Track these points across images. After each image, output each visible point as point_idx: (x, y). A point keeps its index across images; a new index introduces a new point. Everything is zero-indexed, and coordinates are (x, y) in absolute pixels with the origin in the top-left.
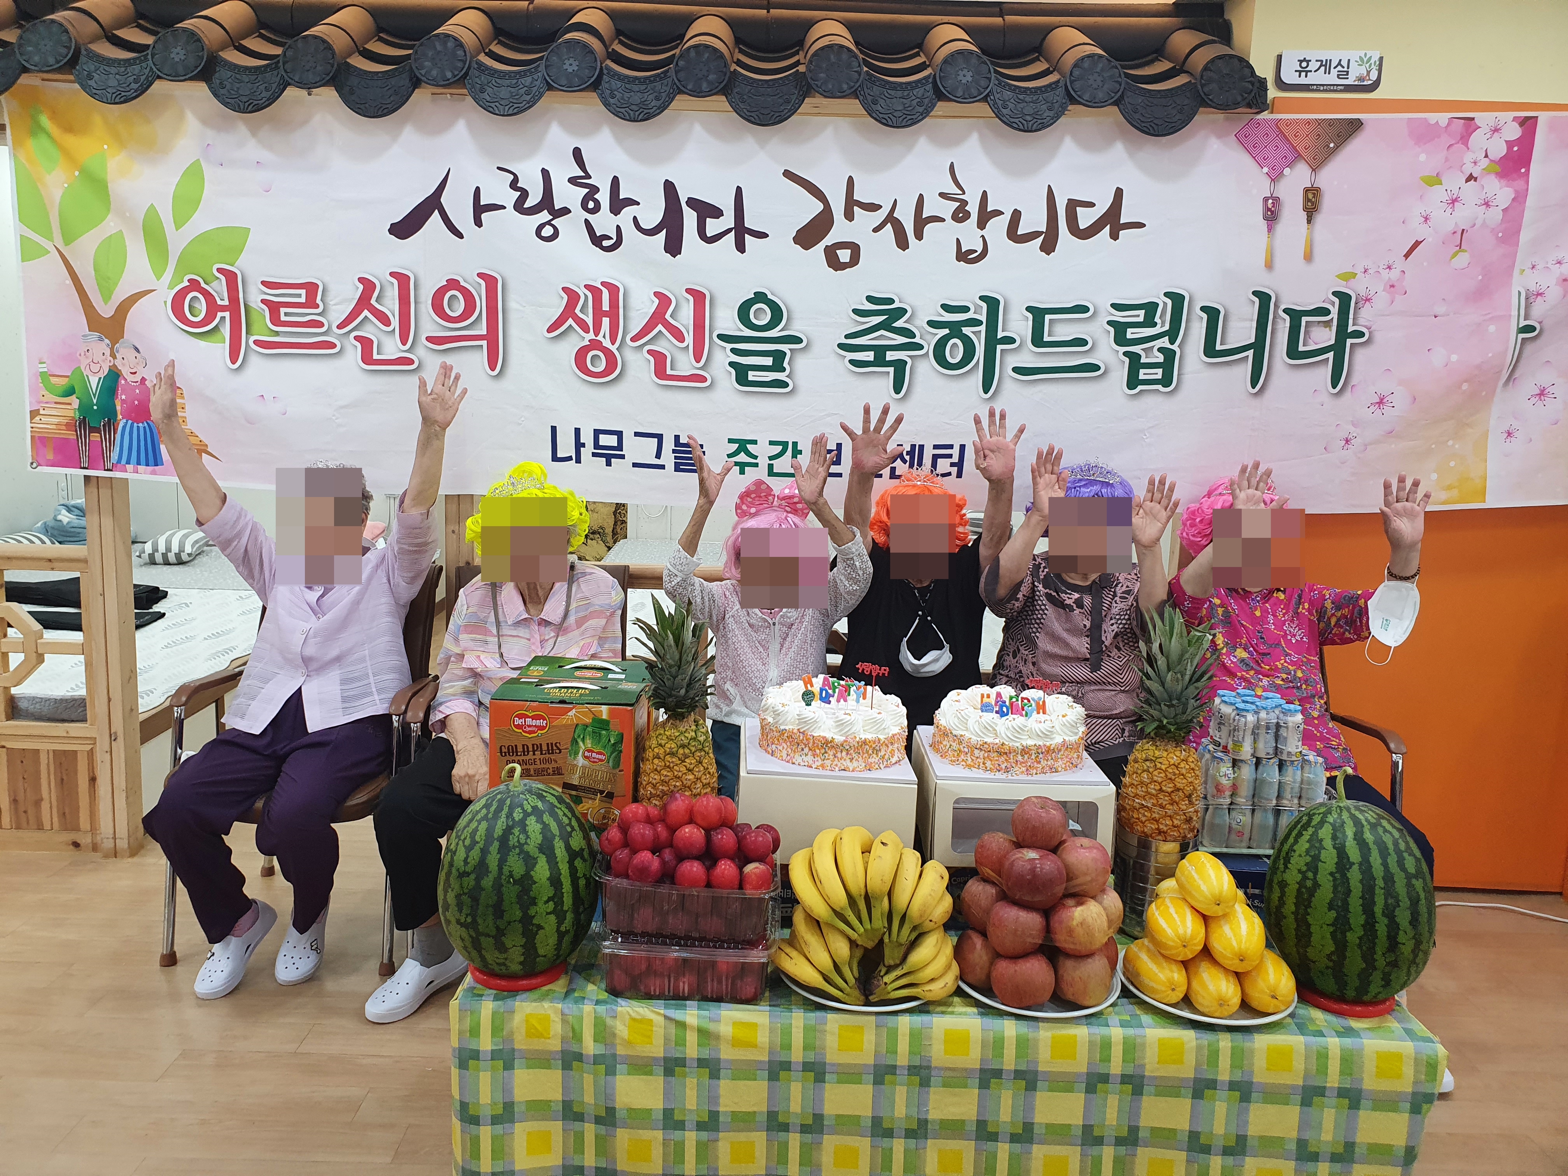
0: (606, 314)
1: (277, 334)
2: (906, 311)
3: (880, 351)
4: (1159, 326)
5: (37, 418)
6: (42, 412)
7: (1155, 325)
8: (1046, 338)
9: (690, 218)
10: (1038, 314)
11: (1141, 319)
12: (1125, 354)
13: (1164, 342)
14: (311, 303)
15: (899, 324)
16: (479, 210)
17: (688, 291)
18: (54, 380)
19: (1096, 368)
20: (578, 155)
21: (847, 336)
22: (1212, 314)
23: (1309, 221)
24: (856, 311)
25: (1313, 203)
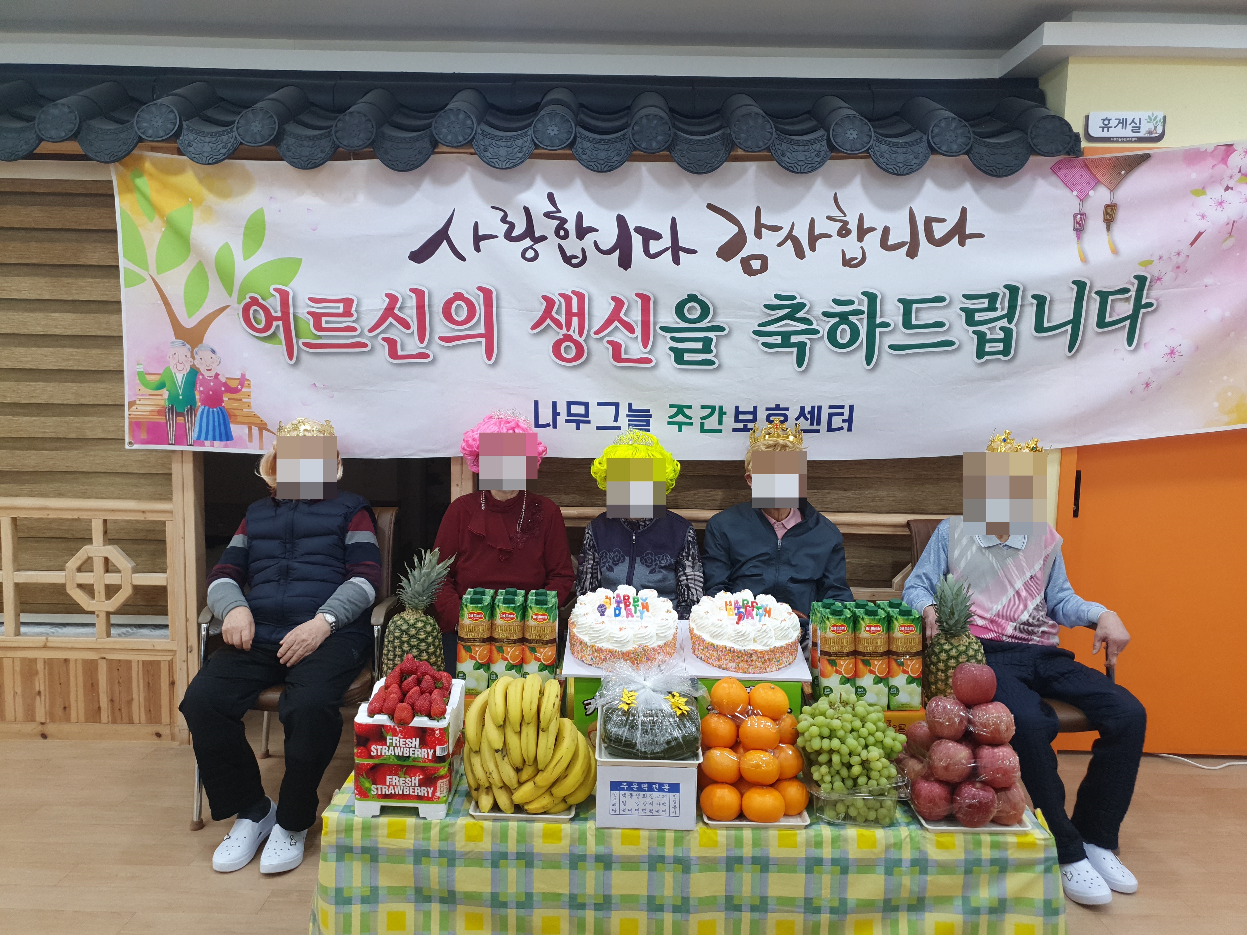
0: (575, 315)
1: (320, 337)
2: (804, 305)
3: (786, 336)
4: (999, 310)
5: (134, 408)
6: (138, 402)
7: (996, 309)
8: (914, 322)
9: (637, 241)
10: (907, 304)
12: (974, 332)
13: (1004, 323)
14: (347, 313)
15: (800, 315)
16: (478, 239)
17: (637, 295)
18: (149, 377)
19: (951, 343)
20: (551, 197)
21: (760, 325)
22: (1040, 300)
23: (1108, 229)
24: (766, 306)
25: (1110, 216)
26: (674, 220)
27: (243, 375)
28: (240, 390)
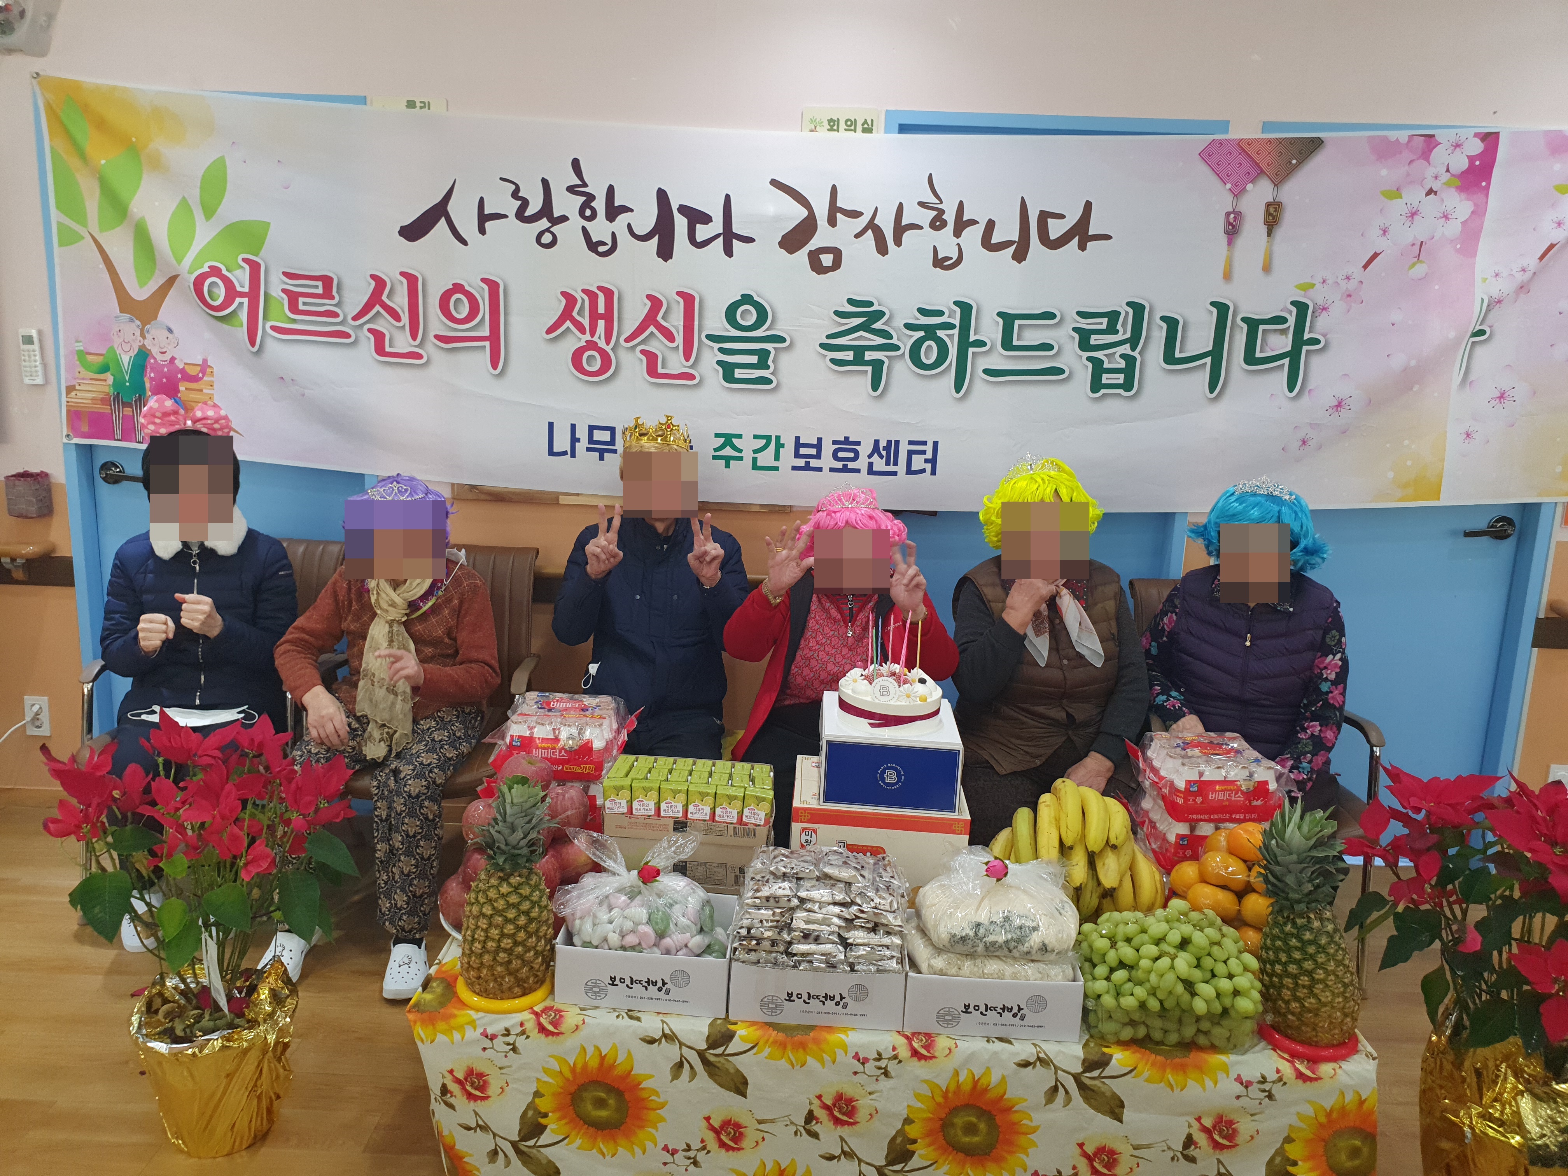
0: (601, 316)
1: (295, 321)
2: (884, 314)
3: (859, 351)
4: (1121, 332)
5: (73, 394)
6: (77, 387)
7: (1116, 331)
8: (1015, 342)
9: (681, 223)
10: (1008, 319)
11: (1104, 326)
12: (1089, 359)
13: (1126, 349)
14: (327, 294)
15: (877, 325)
16: (483, 220)
17: (679, 294)
18: (90, 357)
19: (1060, 371)
20: (576, 165)
21: (828, 337)
22: (1172, 324)
23: (1269, 234)
24: (837, 313)
25: (1274, 217)
26: (728, 198)
27: (205, 361)
28: (201, 379)
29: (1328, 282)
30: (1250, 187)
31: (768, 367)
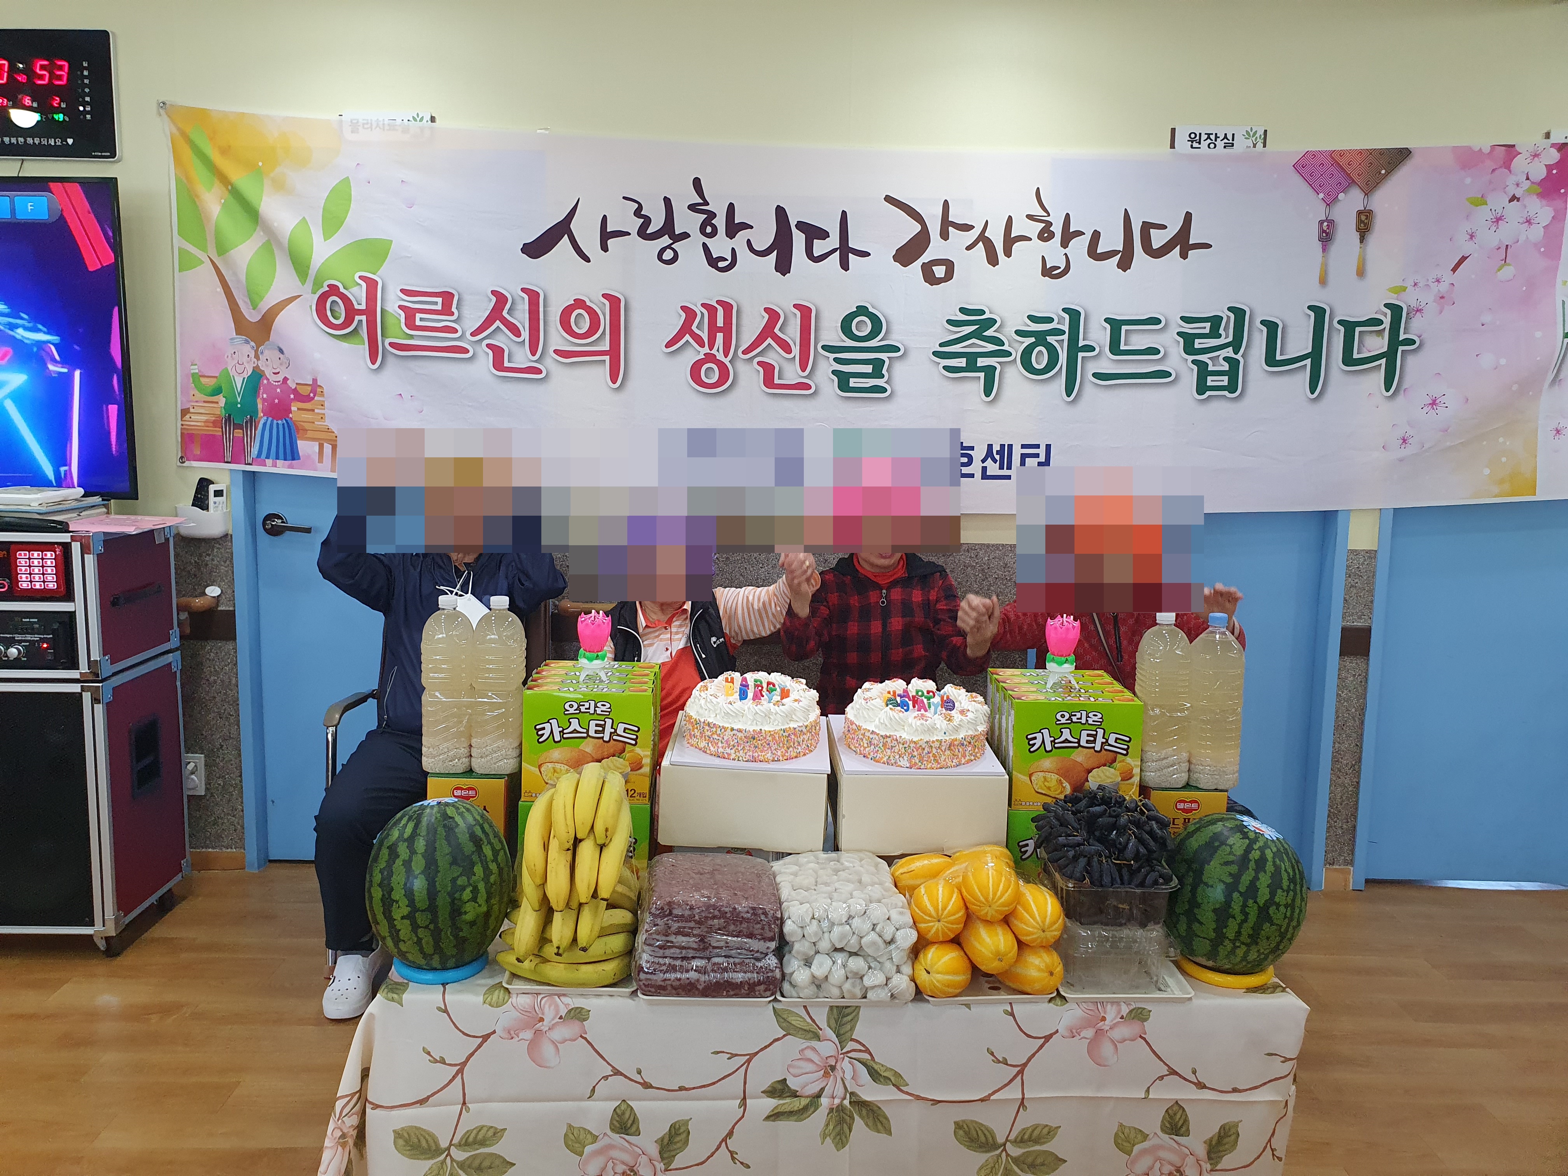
0: (720, 330)
1: (412, 337)
2: (994, 322)
3: (972, 358)
4: (1223, 337)
5: (188, 417)
6: (192, 410)
7: (1219, 335)
8: (1123, 347)
9: (799, 239)
10: (1115, 325)
11: (1207, 331)
12: (1194, 362)
13: (1229, 352)
14: (446, 310)
15: (989, 333)
16: (606, 236)
17: (796, 306)
18: (204, 380)
19: (1166, 374)
20: (697, 183)
21: (941, 345)
22: (1271, 327)
23: (1362, 241)
24: (949, 322)
25: (1365, 224)
26: (844, 213)
27: (315, 380)
28: (313, 398)
29: (1420, 285)
30: (1341, 196)
31: (883, 376)
